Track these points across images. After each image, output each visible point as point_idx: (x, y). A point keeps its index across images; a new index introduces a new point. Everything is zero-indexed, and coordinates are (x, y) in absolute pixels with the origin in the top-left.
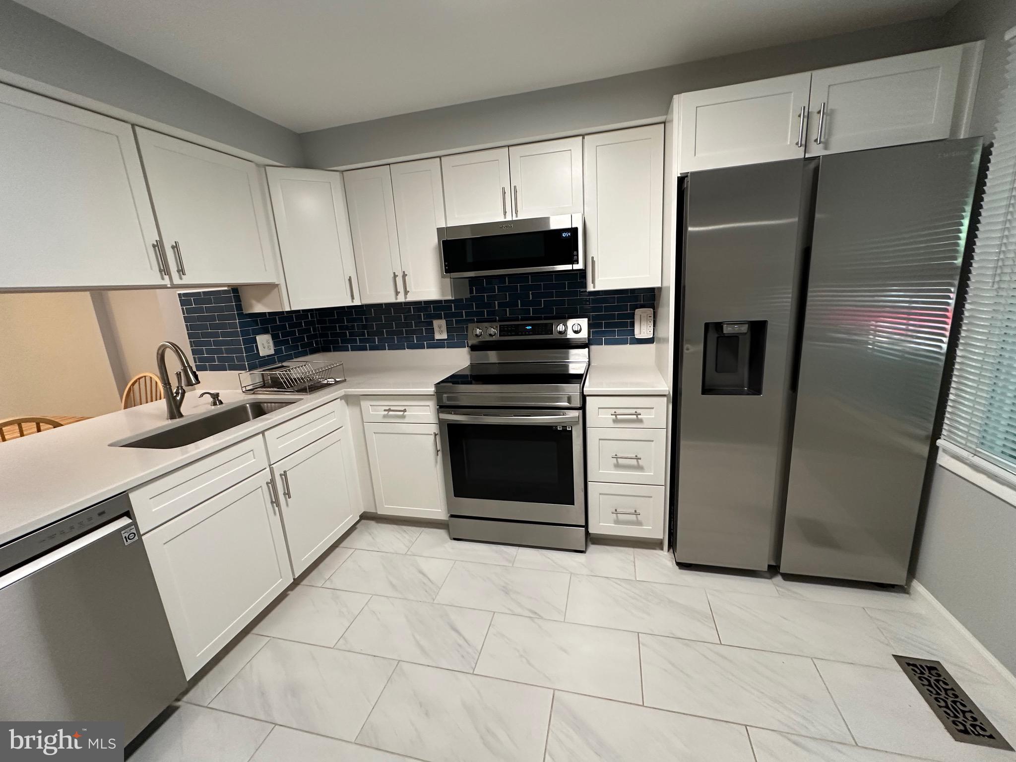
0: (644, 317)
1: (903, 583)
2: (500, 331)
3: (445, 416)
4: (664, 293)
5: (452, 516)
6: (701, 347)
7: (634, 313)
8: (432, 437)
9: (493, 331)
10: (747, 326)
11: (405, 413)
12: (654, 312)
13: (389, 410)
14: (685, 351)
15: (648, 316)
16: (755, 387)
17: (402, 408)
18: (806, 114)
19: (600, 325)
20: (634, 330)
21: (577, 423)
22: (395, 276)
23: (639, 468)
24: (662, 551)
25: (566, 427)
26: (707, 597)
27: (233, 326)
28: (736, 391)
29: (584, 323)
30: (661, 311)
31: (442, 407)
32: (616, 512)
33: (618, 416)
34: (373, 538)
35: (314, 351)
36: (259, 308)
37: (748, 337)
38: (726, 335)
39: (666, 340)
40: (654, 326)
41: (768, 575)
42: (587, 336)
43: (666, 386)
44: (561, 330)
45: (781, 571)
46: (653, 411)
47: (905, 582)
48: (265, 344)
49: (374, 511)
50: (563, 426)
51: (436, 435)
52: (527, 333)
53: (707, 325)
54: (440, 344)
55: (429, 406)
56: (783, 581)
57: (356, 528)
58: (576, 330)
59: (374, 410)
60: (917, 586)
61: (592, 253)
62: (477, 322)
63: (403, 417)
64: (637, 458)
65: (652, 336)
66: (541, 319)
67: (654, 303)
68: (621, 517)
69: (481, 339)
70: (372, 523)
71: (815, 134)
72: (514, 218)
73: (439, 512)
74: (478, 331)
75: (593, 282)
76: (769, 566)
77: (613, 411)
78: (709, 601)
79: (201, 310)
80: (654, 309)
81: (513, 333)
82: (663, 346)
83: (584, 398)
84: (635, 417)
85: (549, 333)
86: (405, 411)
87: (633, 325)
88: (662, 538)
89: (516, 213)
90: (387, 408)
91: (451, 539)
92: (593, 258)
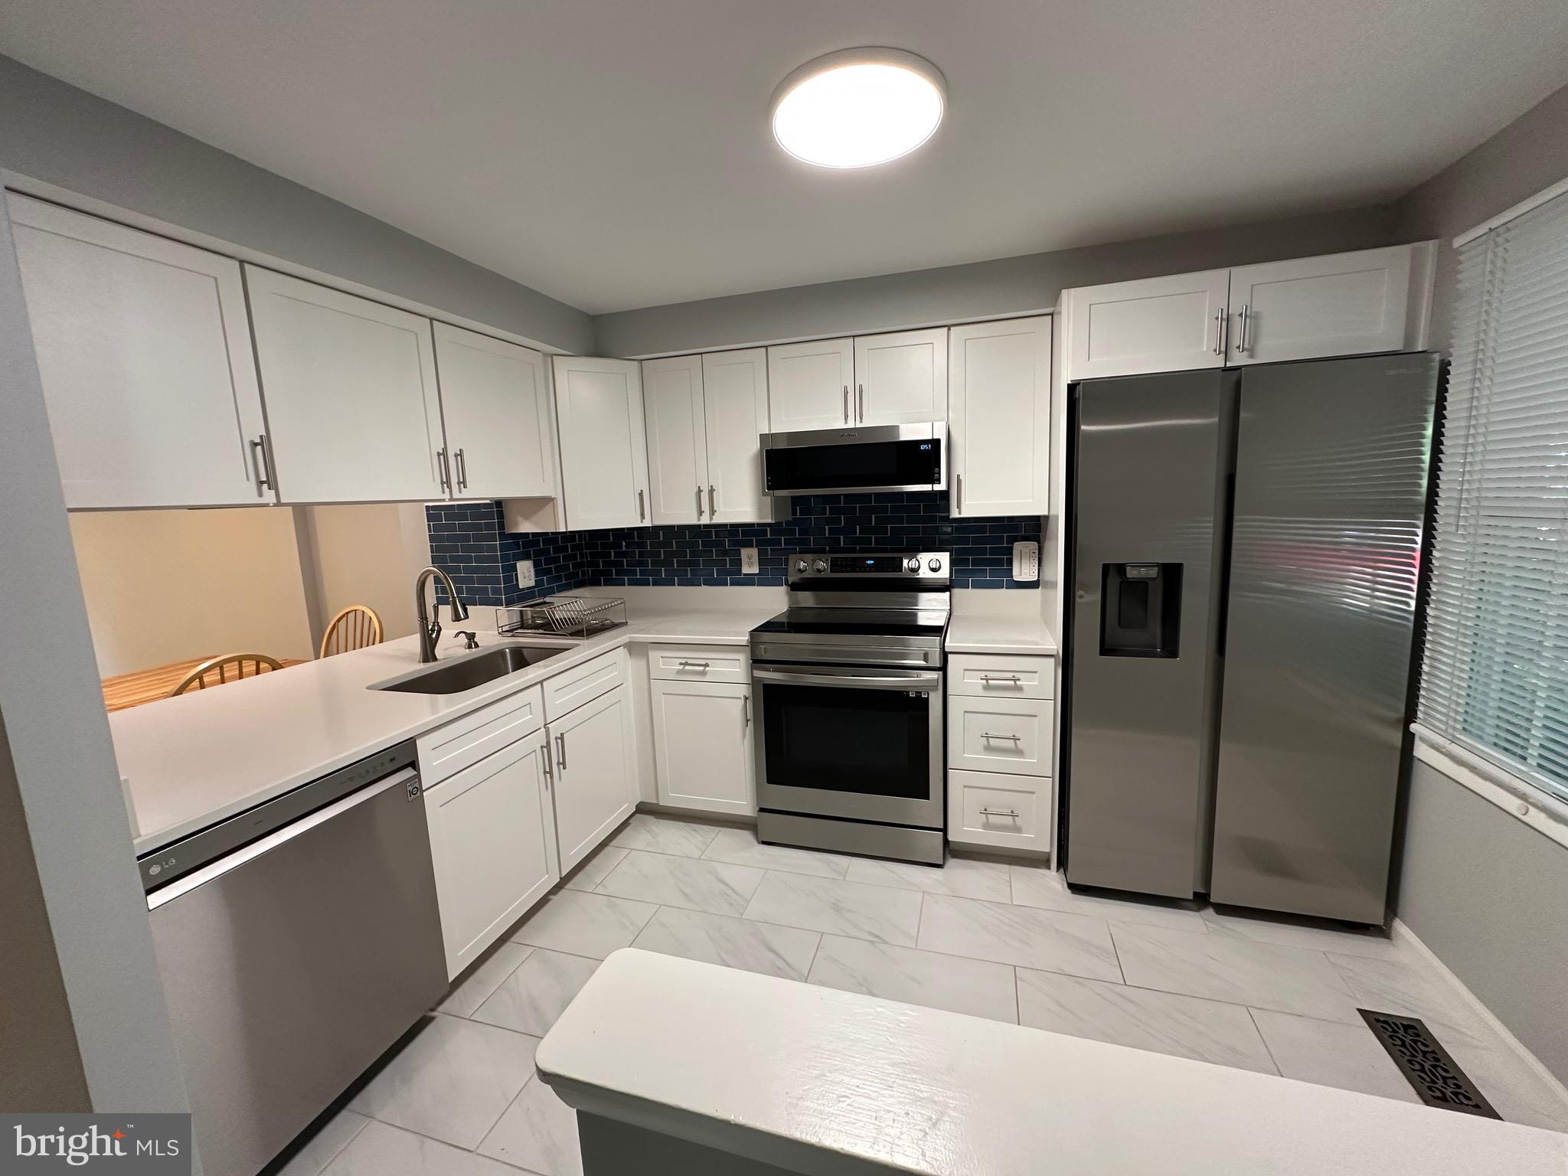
0: (1026, 553)
1: (1381, 922)
2: (832, 566)
3: (759, 674)
4: (1051, 522)
5: (762, 810)
6: (1098, 596)
7: (1012, 548)
8: (742, 701)
9: (821, 565)
10: (1156, 569)
11: (707, 669)
12: (1039, 547)
13: (686, 664)
14: (1078, 600)
15: (1032, 551)
16: (1170, 649)
17: (703, 662)
18: (1225, 316)
19: (966, 562)
20: (1012, 570)
21: (935, 688)
22: (700, 491)
23: (1018, 752)
24: (1048, 871)
25: (921, 693)
26: (1110, 930)
27: (493, 548)
28: (1147, 653)
29: (944, 558)
30: (1048, 546)
31: (757, 662)
32: (985, 812)
33: (989, 681)
34: (654, 838)
35: (580, 585)
36: (526, 527)
37: (1160, 582)
38: (1130, 580)
39: (1054, 585)
40: (1039, 565)
41: (1194, 906)
42: (948, 576)
43: (1054, 643)
44: (913, 567)
45: (1213, 900)
46: (1037, 675)
47: (1383, 921)
48: (526, 573)
49: (654, 802)
50: (916, 692)
51: (746, 698)
52: (868, 569)
53: (1106, 568)
54: (748, 581)
55: (739, 660)
56: (1215, 914)
57: (629, 824)
58: (934, 567)
59: (665, 663)
60: (1400, 927)
61: (958, 469)
62: (800, 553)
63: (704, 673)
64: (1015, 739)
65: (1036, 579)
66: (887, 552)
67: (1039, 535)
68: (993, 819)
69: (805, 575)
70: (650, 819)
71: (1236, 341)
72: (859, 425)
73: (743, 805)
74: (802, 565)
75: (959, 506)
76: (1196, 894)
77: (983, 674)
78: (1111, 934)
79: (452, 528)
80: (1039, 542)
81: (849, 569)
82: (1050, 592)
83: (945, 655)
84: (1012, 682)
85: (898, 570)
86: (707, 665)
87: (1010, 563)
88: (1048, 850)
89: (861, 418)
90: (683, 661)
91: (759, 843)
92: (959, 476)
